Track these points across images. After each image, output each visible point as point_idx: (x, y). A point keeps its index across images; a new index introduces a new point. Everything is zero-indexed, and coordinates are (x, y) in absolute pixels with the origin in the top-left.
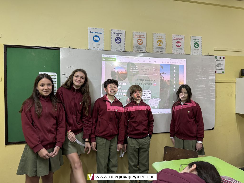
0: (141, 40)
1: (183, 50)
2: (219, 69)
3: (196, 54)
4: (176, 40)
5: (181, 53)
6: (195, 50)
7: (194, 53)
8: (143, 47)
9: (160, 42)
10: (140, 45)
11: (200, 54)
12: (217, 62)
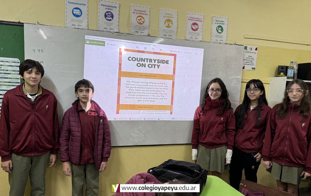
1: (201, 35)
2: (248, 64)
3: (219, 41)
4: (191, 20)
5: (198, 39)
6: (217, 36)
8: (144, 29)
9: (169, 23)
10: (141, 25)
11: (225, 42)
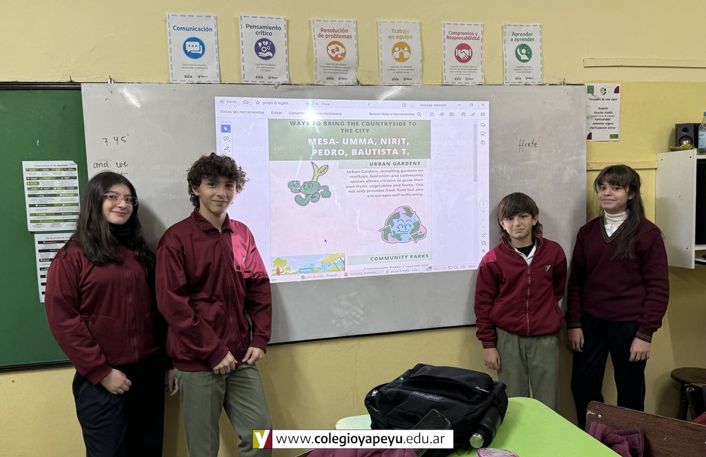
0: (339, 44)
1: (479, 70)
2: (600, 128)
4: (455, 39)
5: (473, 81)
6: (518, 69)
7: (514, 80)
8: (347, 69)
9: (401, 50)
10: (338, 62)
11: (538, 80)
12: (594, 106)
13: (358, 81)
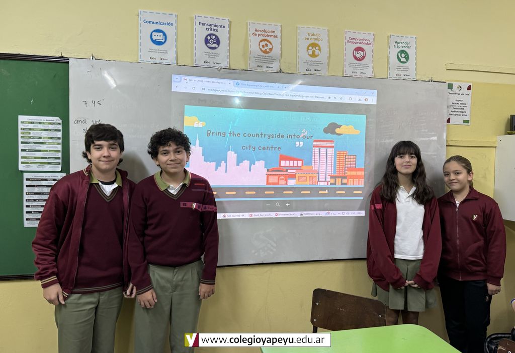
0: (268, 41)
1: (370, 67)
3: (402, 77)
5: (365, 75)
6: (398, 68)
7: (395, 76)
8: (273, 60)
9: (314, 49)
11: (412, 77)
12: (453, 99)
13: (281, 70)
